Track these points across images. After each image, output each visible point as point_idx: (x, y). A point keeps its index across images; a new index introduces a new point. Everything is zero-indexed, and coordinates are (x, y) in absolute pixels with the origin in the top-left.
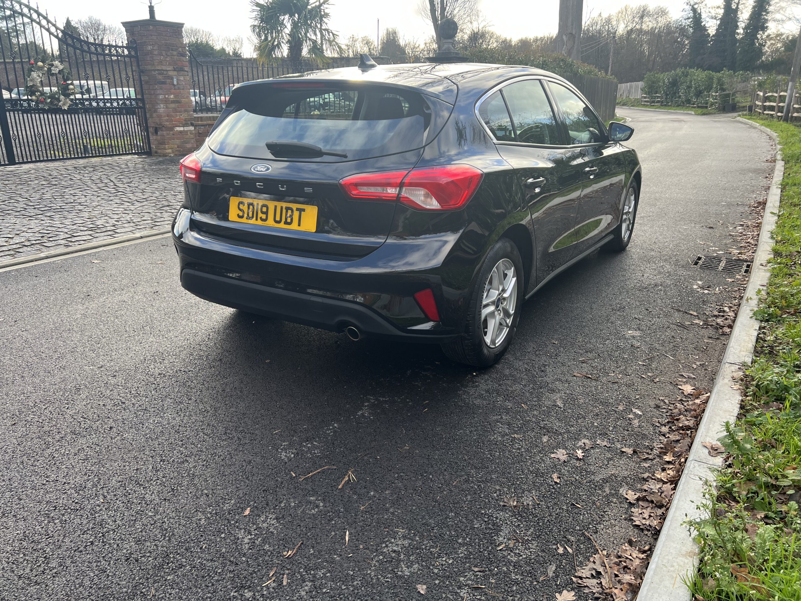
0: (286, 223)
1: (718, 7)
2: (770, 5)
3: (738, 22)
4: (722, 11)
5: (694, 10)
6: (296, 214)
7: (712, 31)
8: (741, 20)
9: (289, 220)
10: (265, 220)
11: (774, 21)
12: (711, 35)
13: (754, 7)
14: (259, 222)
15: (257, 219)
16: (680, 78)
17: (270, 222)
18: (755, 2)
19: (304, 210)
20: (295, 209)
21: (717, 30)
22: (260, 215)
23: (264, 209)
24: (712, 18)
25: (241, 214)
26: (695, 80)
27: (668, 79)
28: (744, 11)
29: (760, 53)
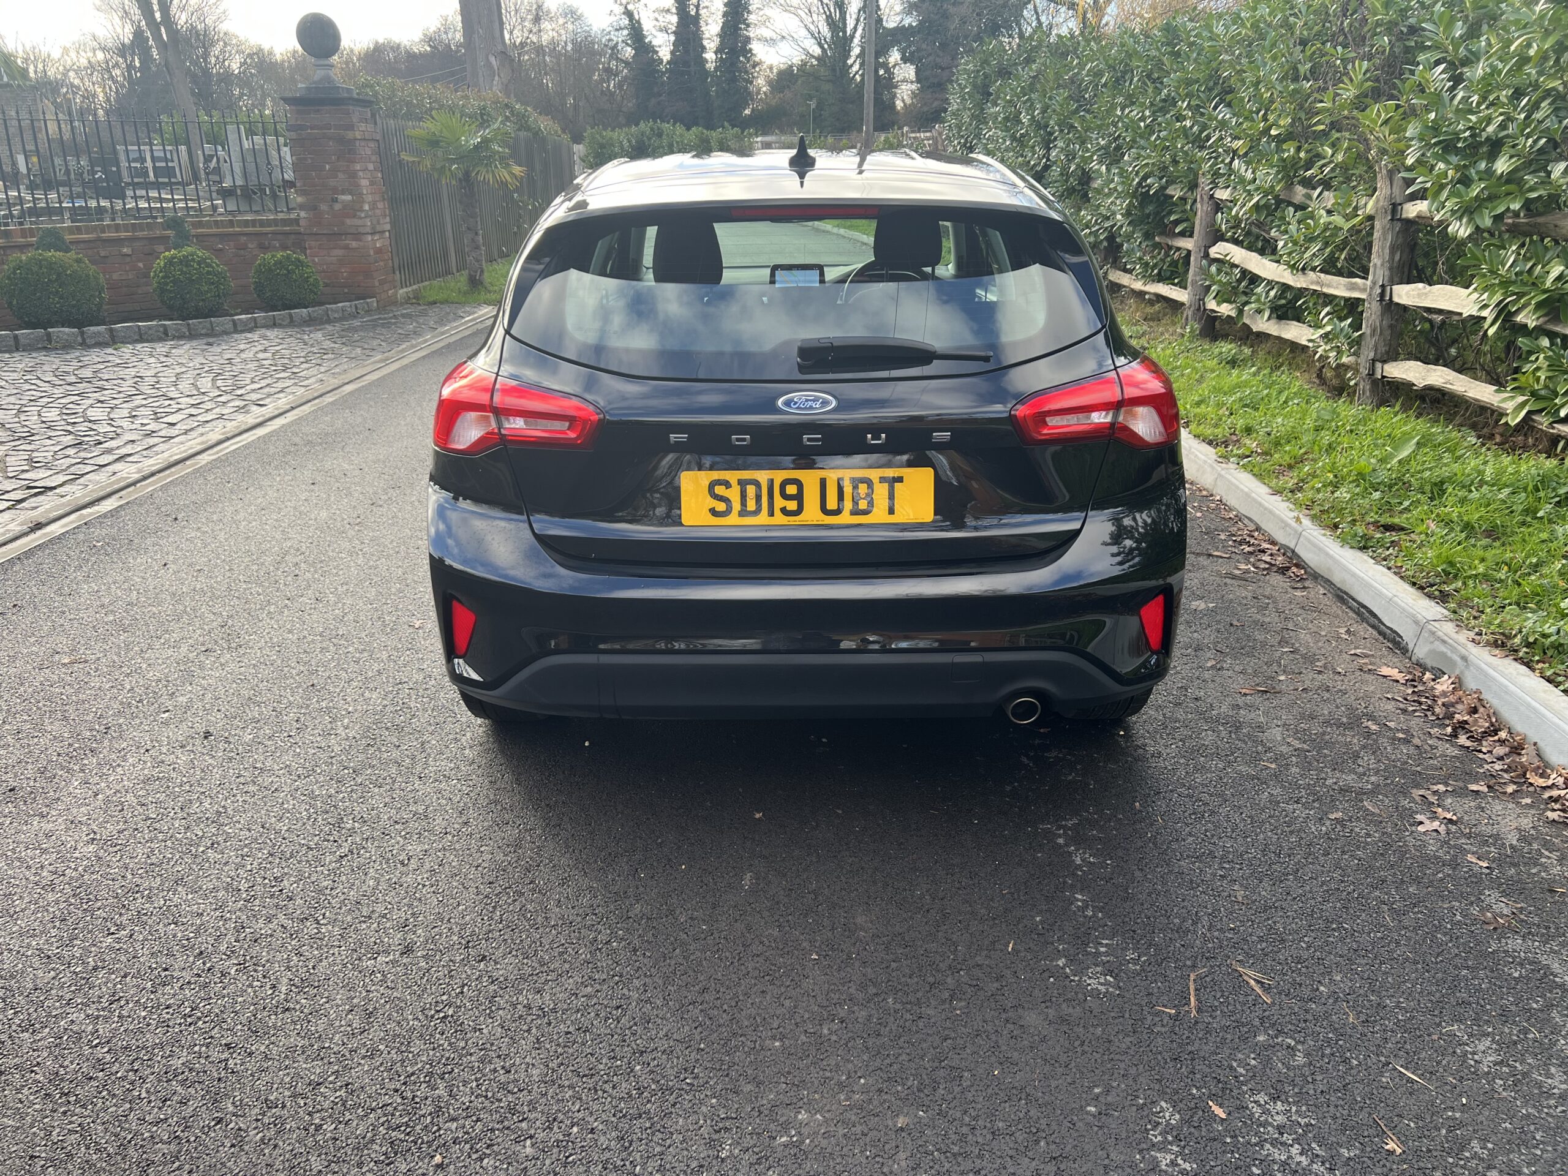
0: (855, 512)
1: (668, 11)
2: (749, 12)
3: (702, 39)
4: (674, 19)
5: (629, 14)
6: (881, 491)
7: (665, 54)
8: (707, 35)
9: (863, 505)
10: (799, 511)
11: (759, 39)
12: (665, 61)
13: (725, 15)
14: (779, 519)
15: (771, 514)
16: (649, 139)
17: (812, 513)
18: (726, 5)
19: (900, 480)
20: (876, 481)
21: (672, 53)
22: (779, 502)
23: (791, 490)
24: (661, 30)
25: (721, 507)
26: (677, 142)
27: (629, 141)
28: (710, 21)
29: (745, 96)
